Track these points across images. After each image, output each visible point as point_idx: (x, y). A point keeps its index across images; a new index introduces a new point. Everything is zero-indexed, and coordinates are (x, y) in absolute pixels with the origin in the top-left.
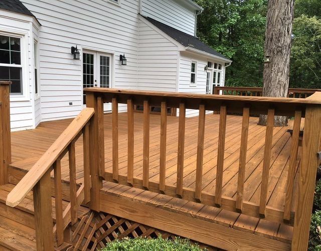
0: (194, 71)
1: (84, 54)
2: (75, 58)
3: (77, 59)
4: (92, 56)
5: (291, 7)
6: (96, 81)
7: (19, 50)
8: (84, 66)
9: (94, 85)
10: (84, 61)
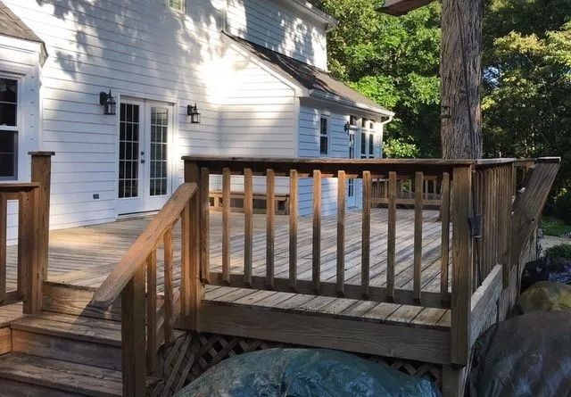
0: (325, 133)
1: (122, 105)
2: (106, 113)
3: (111, 114)
4: (137, 108)
5: (476, 31)
6: (142, 153)
7: (15, 101)
8: (122, 125)
9: (140, 160)
10: (122, 118)
